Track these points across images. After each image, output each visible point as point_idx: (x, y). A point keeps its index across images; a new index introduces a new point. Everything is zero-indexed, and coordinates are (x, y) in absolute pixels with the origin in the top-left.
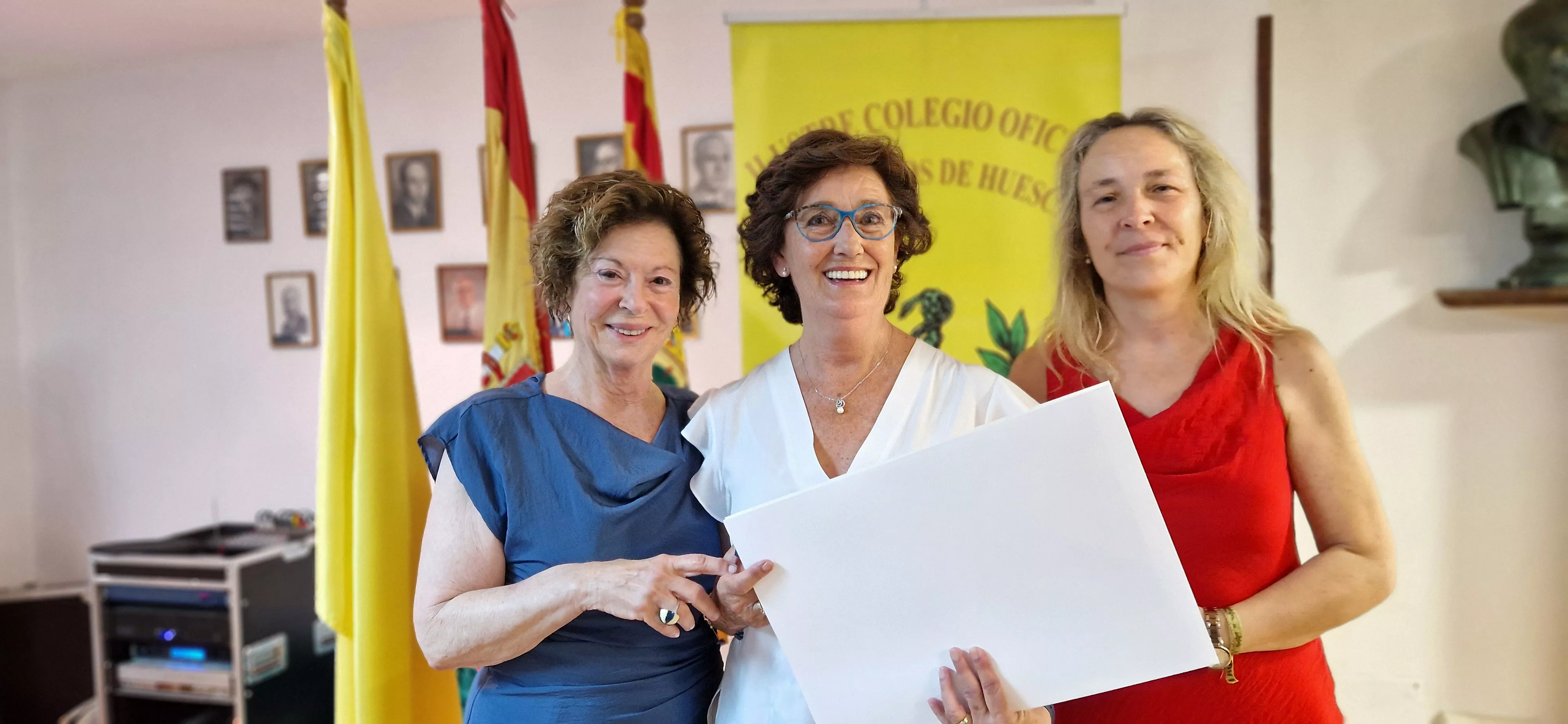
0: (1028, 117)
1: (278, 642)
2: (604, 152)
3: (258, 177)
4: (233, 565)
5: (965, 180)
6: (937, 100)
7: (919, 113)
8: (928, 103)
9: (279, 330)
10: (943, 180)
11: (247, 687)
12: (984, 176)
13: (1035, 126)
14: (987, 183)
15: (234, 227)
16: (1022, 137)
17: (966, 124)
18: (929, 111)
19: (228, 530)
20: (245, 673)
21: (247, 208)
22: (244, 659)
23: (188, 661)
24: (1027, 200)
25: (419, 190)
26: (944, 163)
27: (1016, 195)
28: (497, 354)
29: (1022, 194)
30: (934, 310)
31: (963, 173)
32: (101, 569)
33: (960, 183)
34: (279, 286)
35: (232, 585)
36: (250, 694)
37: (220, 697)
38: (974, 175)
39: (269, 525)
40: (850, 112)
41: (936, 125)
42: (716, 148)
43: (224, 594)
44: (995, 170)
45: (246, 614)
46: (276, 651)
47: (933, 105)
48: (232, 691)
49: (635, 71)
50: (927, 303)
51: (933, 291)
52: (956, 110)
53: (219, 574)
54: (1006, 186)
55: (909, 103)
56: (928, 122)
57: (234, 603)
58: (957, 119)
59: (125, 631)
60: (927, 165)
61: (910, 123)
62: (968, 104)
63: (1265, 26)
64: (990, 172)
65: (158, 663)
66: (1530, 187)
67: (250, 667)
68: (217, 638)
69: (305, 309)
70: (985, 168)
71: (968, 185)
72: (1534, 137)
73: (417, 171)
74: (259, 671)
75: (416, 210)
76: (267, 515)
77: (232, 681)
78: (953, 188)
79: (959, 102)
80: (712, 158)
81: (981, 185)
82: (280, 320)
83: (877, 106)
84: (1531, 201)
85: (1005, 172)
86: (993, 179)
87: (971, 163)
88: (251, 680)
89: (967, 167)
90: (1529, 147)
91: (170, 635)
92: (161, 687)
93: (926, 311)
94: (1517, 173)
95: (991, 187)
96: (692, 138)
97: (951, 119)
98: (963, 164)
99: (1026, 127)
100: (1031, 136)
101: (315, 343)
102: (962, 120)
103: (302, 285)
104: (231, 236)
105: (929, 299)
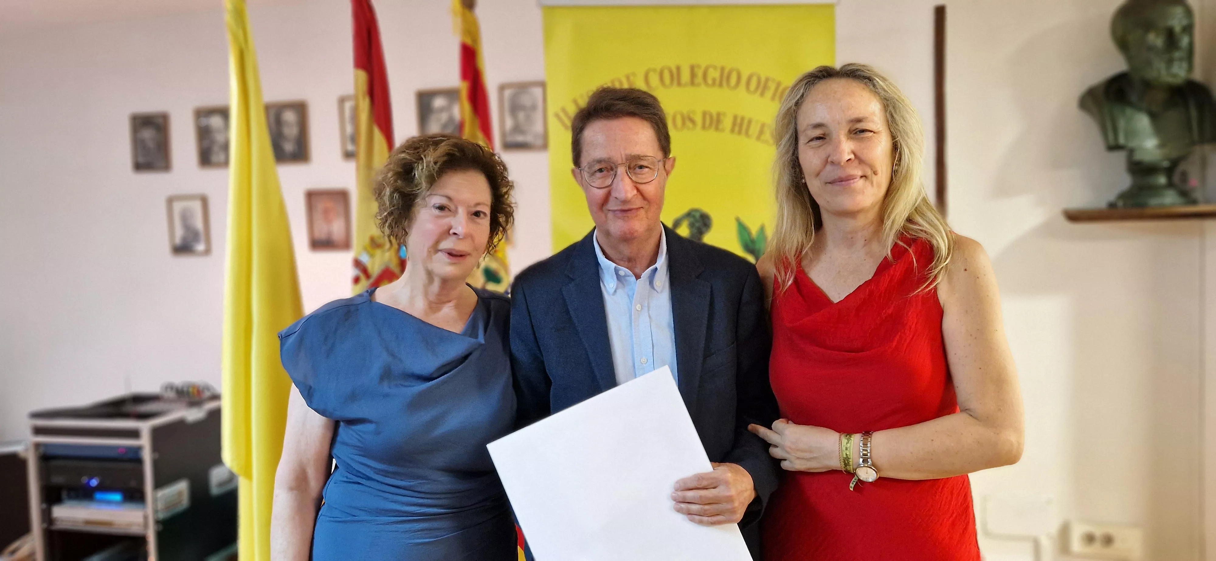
0: (767, 80)
1: (182, 487)
2: (439, 102)
3: (160, 121)
4: (145, 427)
5: (721, 127)
6: (699, 66)
7: (686, 76)
8: (692, 68)
9: (178, 241)
10: (704, 127)
11: (157, 522)
12: (734, 124)
13: (772, 86)
14: (737, 129)
15: (141, 160)
16: (762, 94)
17: (721, 85)
18: (693, 75)
19: (139, 399)
20: (156, 511)
21: (151, 144)
22: (155, 500)
23: (109, 502)
24: (766, 142)
25: (291, 131)
26: (704, 114)
27: (758, 138)
28: (365, 259)
29: (763, 137)
30: (697, 225)
31: (719, 121)
32: (38, 431)
33: (717, 129)
34: (178, 207)
35: (145, 442)
36: (161, 527)
37: (136, 530)
38: (727, 123)
39: (171, 395)
40: (634, 74)
41: (699, 85)
42: (525, 100)
43: (138, 450)
44: (743, 119)
45: (156, 464)
46: (180, 494)
47: (696, 70)
48: (146, 525)
49: (469, 42)
50: (692, 219)
51: (696, 210)
52: (714, 74)
53: (135, 434)
54: (751, 131)
55: (678, 69)
56: (692, 83)
57: (147, 456)
58: (714, 80)
59: (58, 479)
60: (692, 115)
61: (679, 84)
62: (723, 69)
63: (940, 13)
64: (739, 121)
65: (85, 503)
66: (1131, 133)
67: (160, 506)
68: (133, 484)
69: (199, 224)
70: (735, 118)
71: (723, 130)
72: (1134, 98)
73: (290, 117)
74: (167, 508)
75: (289, 147)
76: (170, 387)
77: (146, 518)
78: (712, 134)
79: (715, 68)
80: (523, 108)
81: (732, 131)
82: (179, 233)
83: (654, 70)
84: (1132, 144)
85: (750, 122)
86: (741, 125)
87: (724, 114)
88: (161, 516)
89: (722, 117)
90: (1130, 104)
91: (94, 482)
92: (88, 522)
93: (691, 226)
94: (1122, 124)
95: (740, 133)
96: (508, 93)
97: (710, 81)
98: (719, 115)
99: (765, 87)
100: (769, 94)
101: (208, 251)
102: (718, 82)
103: (196, 206)
104: (139, 167)
105: (694, 217)
